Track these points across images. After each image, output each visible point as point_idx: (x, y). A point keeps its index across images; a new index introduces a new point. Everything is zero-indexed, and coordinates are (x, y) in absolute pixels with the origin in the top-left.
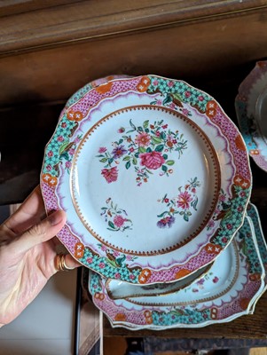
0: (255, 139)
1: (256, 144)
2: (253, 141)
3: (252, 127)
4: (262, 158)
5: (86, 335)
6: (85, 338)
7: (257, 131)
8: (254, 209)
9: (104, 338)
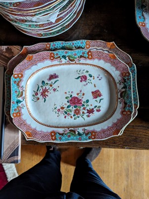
0: (144, 13)
1: (144, 18)
2: (143, 15)
3: (144, 4)
4: (146, 29)
5: (8, 144)
6: (8, 146)
7: (147, 7)
8: (134, 67)
9: (21, 145)
